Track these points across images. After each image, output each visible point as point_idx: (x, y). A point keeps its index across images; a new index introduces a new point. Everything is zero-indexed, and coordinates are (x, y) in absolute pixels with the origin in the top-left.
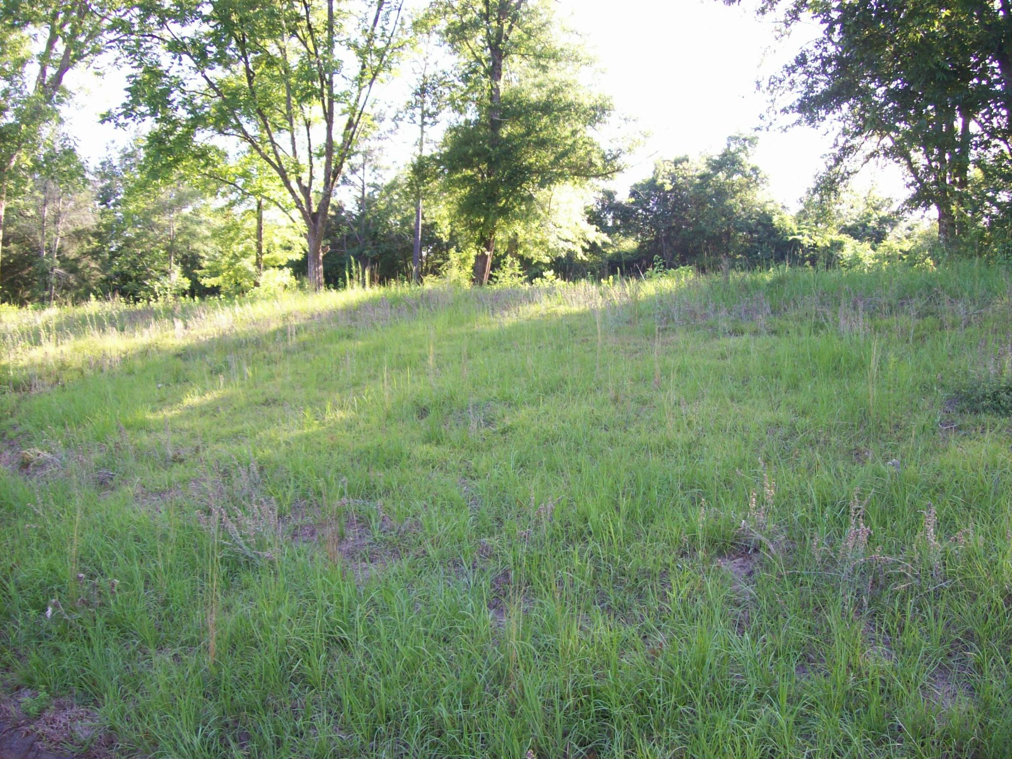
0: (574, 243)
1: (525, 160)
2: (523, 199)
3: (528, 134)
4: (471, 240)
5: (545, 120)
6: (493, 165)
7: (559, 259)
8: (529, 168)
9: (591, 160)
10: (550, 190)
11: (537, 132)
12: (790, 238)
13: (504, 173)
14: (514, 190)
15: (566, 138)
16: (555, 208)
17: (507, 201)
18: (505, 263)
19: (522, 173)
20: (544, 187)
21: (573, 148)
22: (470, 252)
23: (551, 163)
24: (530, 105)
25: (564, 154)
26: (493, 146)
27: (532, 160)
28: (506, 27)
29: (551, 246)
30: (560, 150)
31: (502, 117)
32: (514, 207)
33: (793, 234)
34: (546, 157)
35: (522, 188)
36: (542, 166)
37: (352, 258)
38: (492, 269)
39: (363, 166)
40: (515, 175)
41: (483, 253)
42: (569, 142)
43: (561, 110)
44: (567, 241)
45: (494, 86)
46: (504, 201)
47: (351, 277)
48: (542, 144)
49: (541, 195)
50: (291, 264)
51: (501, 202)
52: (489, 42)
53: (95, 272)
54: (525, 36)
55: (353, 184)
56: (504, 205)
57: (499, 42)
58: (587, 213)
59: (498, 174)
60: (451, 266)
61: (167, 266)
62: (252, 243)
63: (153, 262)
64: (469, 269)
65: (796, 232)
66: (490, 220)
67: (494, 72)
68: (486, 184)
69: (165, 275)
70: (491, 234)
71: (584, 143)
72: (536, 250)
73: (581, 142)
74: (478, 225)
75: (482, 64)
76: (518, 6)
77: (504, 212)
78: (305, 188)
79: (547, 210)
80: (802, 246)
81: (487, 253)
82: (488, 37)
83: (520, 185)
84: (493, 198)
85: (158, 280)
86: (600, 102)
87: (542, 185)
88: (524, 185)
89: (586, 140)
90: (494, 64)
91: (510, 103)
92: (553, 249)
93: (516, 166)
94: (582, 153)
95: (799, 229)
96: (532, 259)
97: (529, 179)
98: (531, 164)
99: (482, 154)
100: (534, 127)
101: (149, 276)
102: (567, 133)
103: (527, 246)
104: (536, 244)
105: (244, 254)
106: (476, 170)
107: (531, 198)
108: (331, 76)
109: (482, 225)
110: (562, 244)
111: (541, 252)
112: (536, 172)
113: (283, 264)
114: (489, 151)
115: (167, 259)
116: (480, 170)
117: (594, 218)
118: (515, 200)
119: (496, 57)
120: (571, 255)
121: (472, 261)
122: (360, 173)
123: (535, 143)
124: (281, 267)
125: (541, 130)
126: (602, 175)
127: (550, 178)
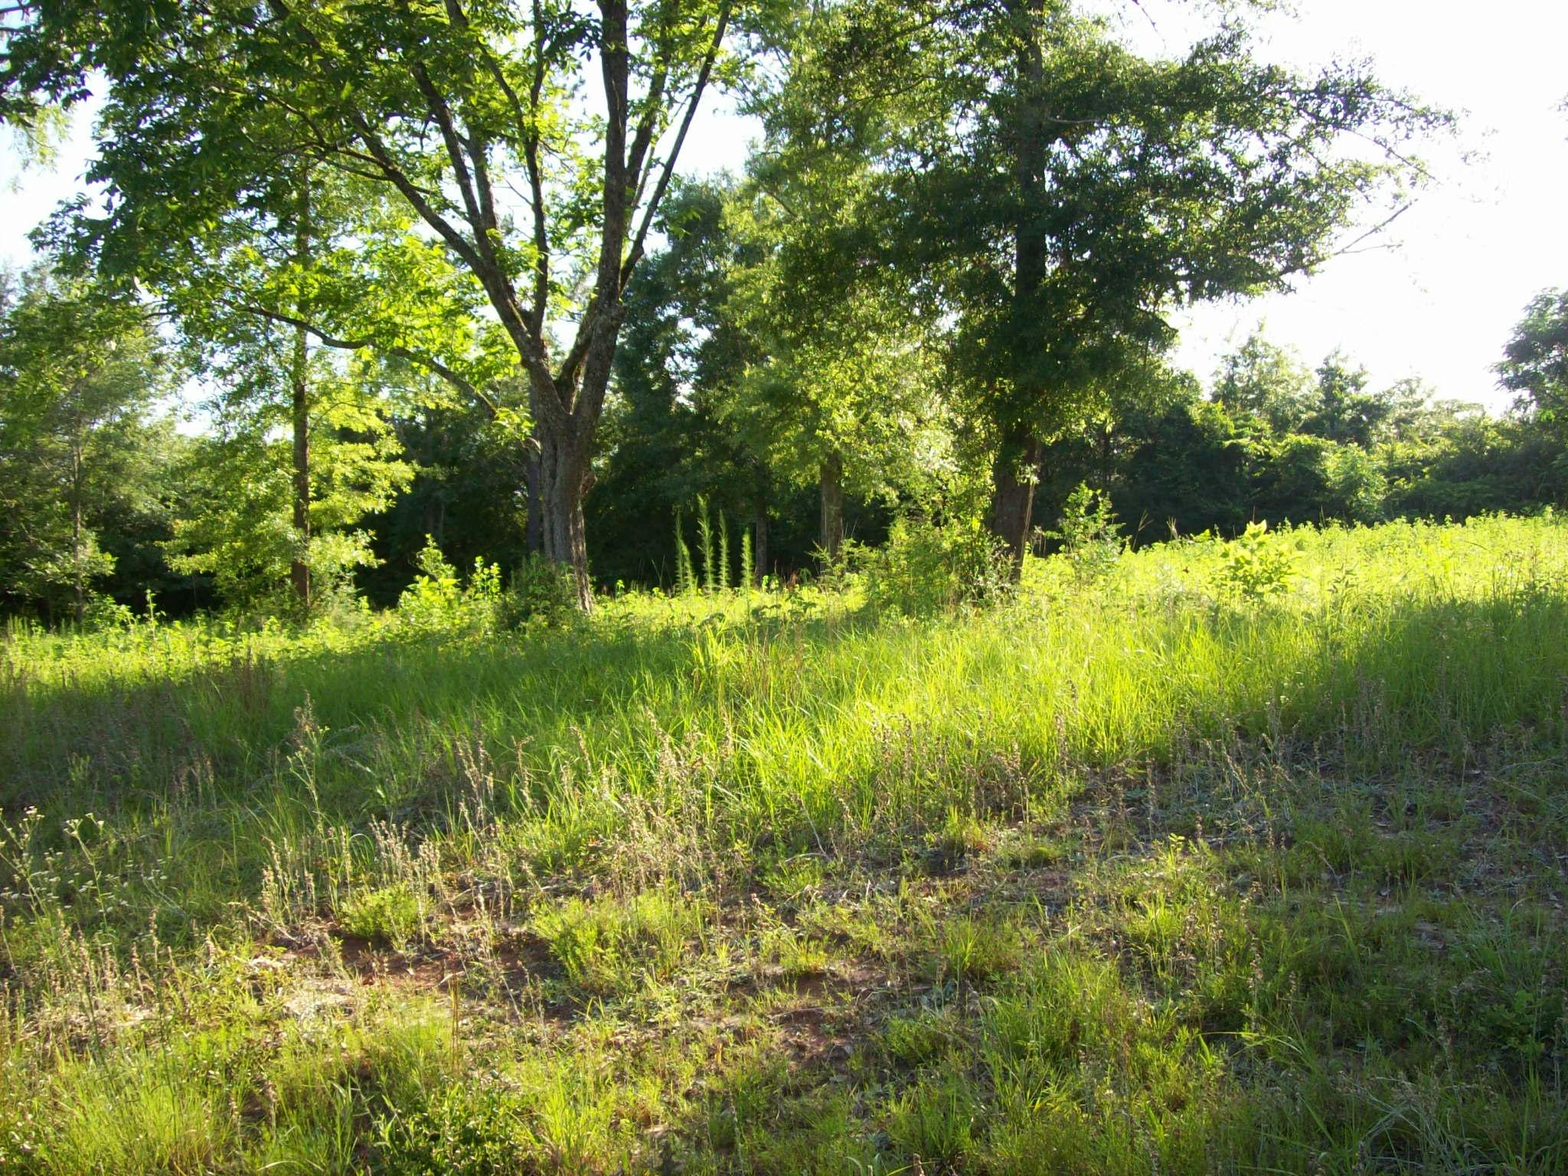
12: (1227, 443)
18: (1075, 503)
33: (1228, 437)
47: (697, 560)
50: (368, 521)
61: (68, 532)
63: (41, 524)
64: (976, 524)
65: (1232, 431)
69: (66, 549)
80: (1245, 455)
85: (53, 559)
95: (1236, 427)
101: (33, 552)
105: (271, 504)
113: (349, 521)
115: (68, 517)
124: (349, 530)
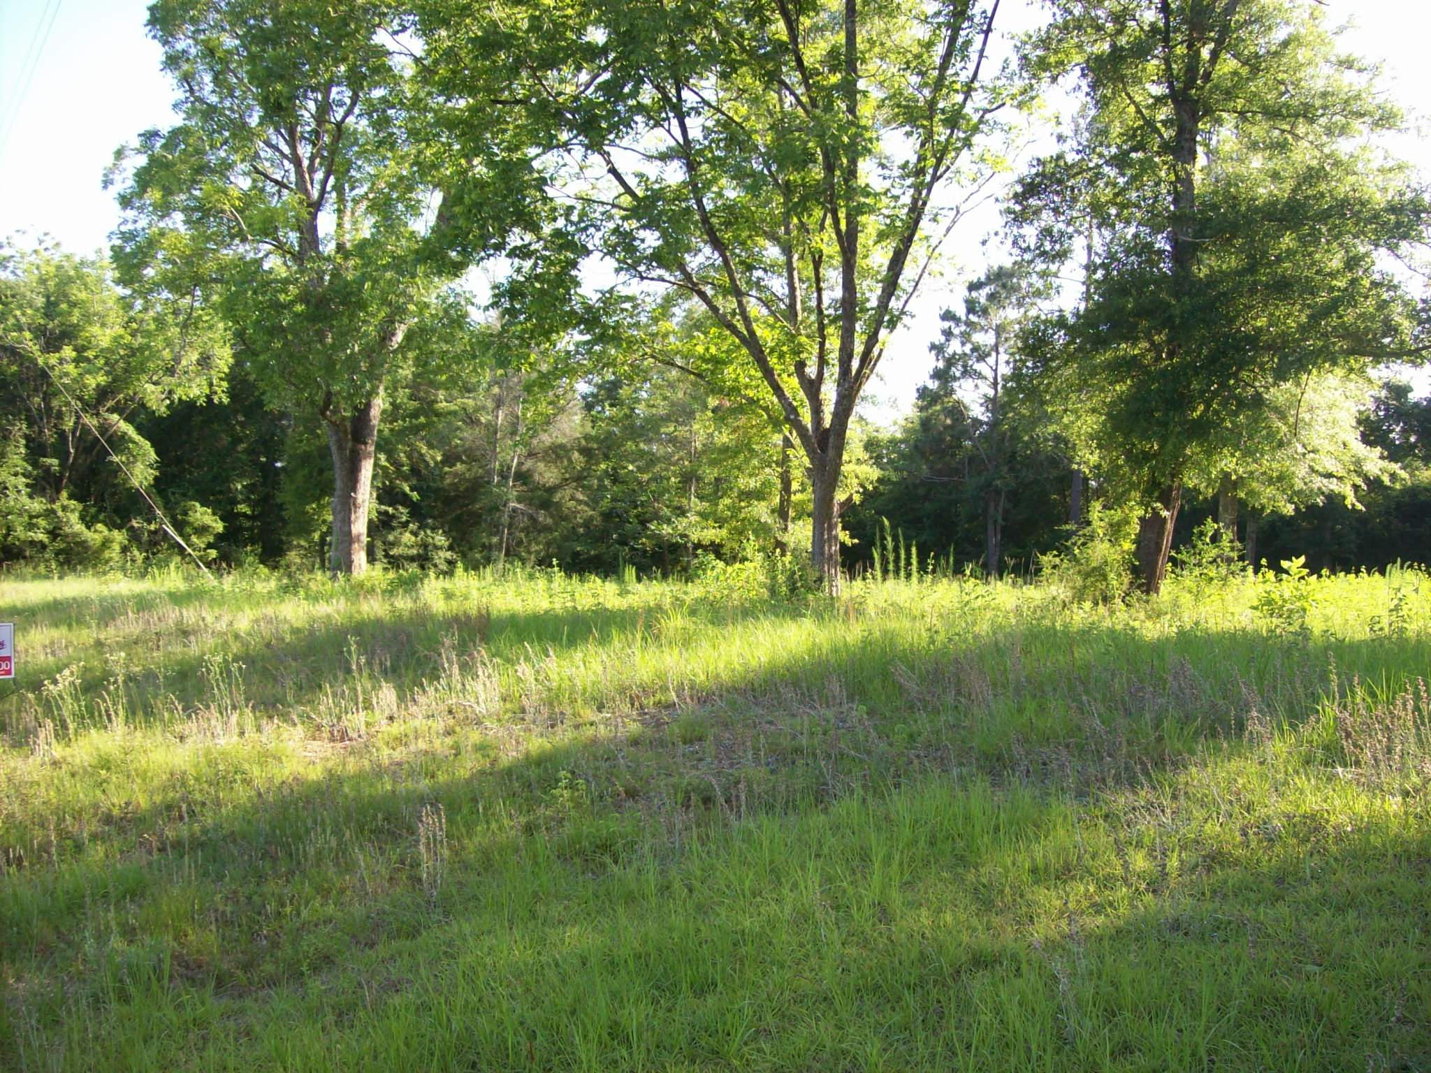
0: (1340, 479)
1: (1246, 323)
2: (1241, 404)
3: (1252, 269)
4: (1134, 486)
5: (1288, 241)
6: (1179, 331)
7: (1312, 508)
8: (1253, 340)
9: (1387, 317)
10: (1298, 384)
11: (1269, 264)
13: (1200, 347)
14: (1223, 385)
15: (1332, 275)
16: (1307, 417)
17: (1208, 406)
18: (1202, 534)
19: (1238, 349)
20: (1285, 380)
21: (1350, 296)
22: (1131, 509)
23: (1302, 328)
24: (1257, 210)
25: (1332, 307)
26: (1177, 296)
27: (1261, 322)
28: (1205, 53)
29: (1299, 485)
30: (1323, 298)
31: (1200, 234)
32: (1223, 420)
34: (1293, 316)
35: (1238, 380)
36: (1284, 335)
37: (886, 522)
38: (1175, 546)
39: (996, 348)
40: (1224, 354)
41: (1156, 513)
42: (1341, 283)
43: (1324, 216)
44: (1329, 476)
45: (1182, 174)
46: (1202, 407)
47: (883, 559)
48: (1282, 288)
49: (1279, 393)
51: (1195, 409)
52: (1171, 86)
53: (582, 507)
54: (1245, 71)
55: (980, 376)
56: (1201, 417)
57: (1190, 83)
58: (1359, 422)
59: (1187, 353)
60: (1092, 538)
61: (683, 502)
62: (772, 474)
63: (661, 494)
64: (1128, 546)
66: (1170, 447)
67: (1182, 148)
68: (1163, 373)
70: (1173, 476)
71: (1375, 284)
72: (1270, 491)
73: (1366, 282)
74: (1147, 457)
75: (1157, 131)
76: (1230, 10)
77: (1201, 430)
78: (811, 382)
79: (1292, 420)
81: (1165, 513)
82: (1168, 77)
83: (1235, 375)
84: (1181, 402)
85: (669, 522)
86: (1409, 195)
87: (1281, 375)
88: (1244, 374)
89: (1377, 277)
90: (1180, 132)
91: (1215, 207)
92: (1301, 492)
93: (1226, 336)
94: (1369, 305)
96: (1263, 508)
97: (1253, 361)
98: (1259, 330)
99: (1155, 313)
100: (1264, 254)
101: (656, 516)
102: (1336, 263)
103: (1254, 484)
104: (1271, 481)
105: (760, 494)
106: (1145, 345)
107: (1258, 401)
108: (853, 162)
109: (1155, 456)
110: (1318, 482)
111: (1279, 496)
112: (1269, 347)
114: (1169, 305)
116: (1152, 343)
117: (1372, 432)
118: (1224, 403)
119: (1185, 117)
120: (1334, 500)
121: (1134, 528)
122: (991, 360)
123: (1267, 286)
125: (1279, 259)
126: (1410, 353)
127: (1299, 360)
